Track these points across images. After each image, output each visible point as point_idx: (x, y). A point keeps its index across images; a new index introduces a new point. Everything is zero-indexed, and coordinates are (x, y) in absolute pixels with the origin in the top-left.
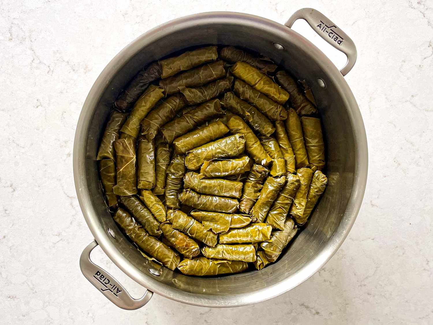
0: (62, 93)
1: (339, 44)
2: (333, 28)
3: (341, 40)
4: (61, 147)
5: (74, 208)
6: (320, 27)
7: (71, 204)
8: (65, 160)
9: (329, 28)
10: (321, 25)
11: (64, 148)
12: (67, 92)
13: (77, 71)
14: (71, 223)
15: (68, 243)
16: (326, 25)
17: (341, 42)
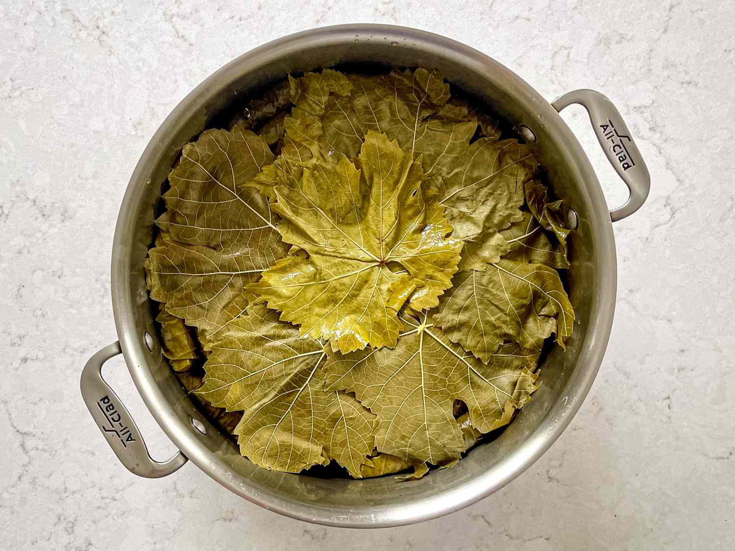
0: (20, 253)
1: (625, 169)
2: (624, 140)
3: (630, 163)
4: (11, 345)
5: (27, 453)
6: (605, 130)
7: (22, 445)
8: (17, 369)
9: (618, 136)
10: (607, 126)
11: (18, 348)
12: (29, 252)
13: (49, 216)
14: (20, 478)
15: (12, 513)
16: (615, 130)
17: (629, 167)
